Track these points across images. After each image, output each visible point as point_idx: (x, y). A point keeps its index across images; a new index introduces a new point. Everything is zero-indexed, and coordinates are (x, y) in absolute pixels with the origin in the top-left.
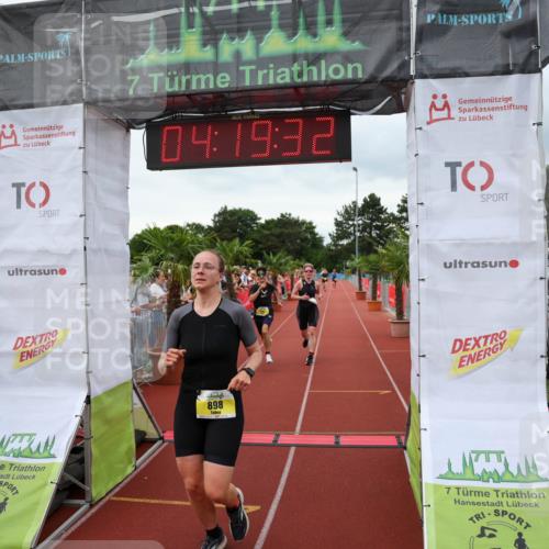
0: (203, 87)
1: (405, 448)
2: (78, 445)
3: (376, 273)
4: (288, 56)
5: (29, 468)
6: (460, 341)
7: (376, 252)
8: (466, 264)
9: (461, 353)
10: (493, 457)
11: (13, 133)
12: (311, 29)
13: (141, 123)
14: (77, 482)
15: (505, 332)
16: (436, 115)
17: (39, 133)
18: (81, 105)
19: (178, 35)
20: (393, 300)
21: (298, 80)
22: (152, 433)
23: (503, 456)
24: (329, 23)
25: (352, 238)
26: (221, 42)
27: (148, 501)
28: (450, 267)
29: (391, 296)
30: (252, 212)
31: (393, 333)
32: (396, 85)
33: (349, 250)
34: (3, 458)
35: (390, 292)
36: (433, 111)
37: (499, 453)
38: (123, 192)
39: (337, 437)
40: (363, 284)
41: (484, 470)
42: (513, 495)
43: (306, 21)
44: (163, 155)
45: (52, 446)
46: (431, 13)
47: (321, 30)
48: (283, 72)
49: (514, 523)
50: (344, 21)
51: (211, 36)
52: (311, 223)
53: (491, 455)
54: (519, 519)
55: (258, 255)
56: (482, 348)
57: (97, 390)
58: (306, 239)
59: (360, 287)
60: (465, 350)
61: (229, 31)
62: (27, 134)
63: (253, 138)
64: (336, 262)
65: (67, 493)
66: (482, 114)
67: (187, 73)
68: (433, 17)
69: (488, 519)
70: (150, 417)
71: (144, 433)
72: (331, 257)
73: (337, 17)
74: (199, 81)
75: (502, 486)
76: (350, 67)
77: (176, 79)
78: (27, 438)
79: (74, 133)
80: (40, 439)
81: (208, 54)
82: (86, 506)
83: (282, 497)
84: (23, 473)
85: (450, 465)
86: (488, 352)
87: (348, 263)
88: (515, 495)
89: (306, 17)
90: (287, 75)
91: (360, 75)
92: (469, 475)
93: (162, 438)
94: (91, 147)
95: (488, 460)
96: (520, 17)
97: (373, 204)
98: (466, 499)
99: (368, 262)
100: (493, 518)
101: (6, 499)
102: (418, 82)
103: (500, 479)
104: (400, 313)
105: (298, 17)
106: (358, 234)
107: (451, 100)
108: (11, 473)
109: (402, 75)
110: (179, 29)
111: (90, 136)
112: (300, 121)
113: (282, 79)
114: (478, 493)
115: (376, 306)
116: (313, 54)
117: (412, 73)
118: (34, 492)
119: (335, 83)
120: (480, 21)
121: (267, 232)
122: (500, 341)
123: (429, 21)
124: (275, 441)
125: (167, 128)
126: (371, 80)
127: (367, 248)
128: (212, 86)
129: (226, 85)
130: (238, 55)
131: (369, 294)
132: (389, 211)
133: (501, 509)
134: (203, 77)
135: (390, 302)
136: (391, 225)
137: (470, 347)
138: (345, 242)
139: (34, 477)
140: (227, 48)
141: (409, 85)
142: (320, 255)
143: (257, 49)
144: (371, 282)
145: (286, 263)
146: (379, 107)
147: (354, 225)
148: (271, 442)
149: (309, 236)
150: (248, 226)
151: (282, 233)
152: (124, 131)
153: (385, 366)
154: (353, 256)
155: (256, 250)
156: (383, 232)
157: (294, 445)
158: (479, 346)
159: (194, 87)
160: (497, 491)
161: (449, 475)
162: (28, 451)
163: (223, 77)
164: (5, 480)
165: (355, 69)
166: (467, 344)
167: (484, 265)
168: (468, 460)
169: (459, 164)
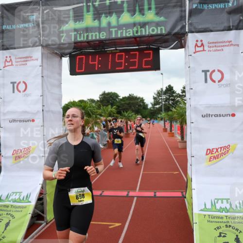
0: (94, 38)
1: (185, 197)
2: (41, 197)
3: (172, 120)
4: (131, 24)
5: (20, 207)
6: (210, 150)
7: (171, 111)
8: (212, 115)
9: (210, 155)
10: (225, 201)
11: (11, 60)
12: (142, 12)
13: (67, 55)
14: (40, 213)
15: (229, 145)
16: (198, 49)
17: (22, 60)
18: (40, 47)
19: (83, 16)
20: (179, 132)
21: (136, 35)
24: (150, 9)
25: (161, 104)
26: (102, 18)
28: (205, 117)
29: (178, 130)
30: (116, 94)
31: (180, 147)
32: (179, 36)
33: (160, 110)
34: (8, 203)
36: (196, 47)
37: (227, 200)
38: (59, 85)
39: (155, 193)
41: (221, 207)
43: (139, 8)
44: (77, 69)
45: (29, 197)
46: (195, 4)
47: (146, 12)
48: (129, 31)
49: (234, 230)
50: (156, 8)
51: (97, 16)
52: (142, 98)
54: (237, 229)
55: (119, 113)
56: (220, 153)
59: (165, 126)
60: (212, 154)
61: (106, 13)
62: (17, 60)
63: (117, 60)
64: (154, 115)
65: (36, 218)
66: (218, 48)
67: (87, 32)
68: (196, 5)
69: (223, 229)
72: (151, 113)
73: (153, 6)
74: (92, 35)
75: (228, 214)
76: (159, 28)
77: (82, 35)
78: (18, 194)
79: (37, 60)
80: (24, 194)
81: (96, 24)
82: (45, 223)
84: (17, 209)
85: (205, 205)
86: (222, 154)
87: (159, 116)
89: (139, 6)
90: (131, 32)
91: (164, 32)
92: (214, 209)
94: (45, 65)
95: (222, 203)
96: (235, 4)
97: (170, 89)
98: (213, 220)
99: (168, 115)
100: (225, 228)
101: (10, 221)
102: (190, 35)
103: (228, 211)
104: (183, 138)
105: (136, 7)
106: (163, 103)
107: (205, 43)
108: (12, 209)
109: (183, 31)
110: (83, 13)
111: (45, 61)
112: (137, 53)
113: (129, 34)
114: (218, 217)
115: (172, 135)
116: (143, 23)
117: (187, 30)
119: (152, 36)
120: (217, 7)
121: (122, 102)
122: (227, 149)
123: (194, 7)
124: (127, 195)
125: (78, 57)
127: (168, 109)
128: (98, 38)
129: (104, 37)
130: (109, 23)
131: (169, 129)
132: (177, 92)
133: (228, 224)
134: (94, 34)
135: (178, 133)
136: (178, 99)
137: (214, 152)
138: (158, 106)
139: (21, 211)
140: (104, 21)
141: (186, 36)
142: (146, 113)
143: (118, 21)
144: (169, 124)
145: (132, 116)
146: (172, 46)
147: (161, 99)
148: (126, 195)
149: (142, 104)
150: (115, 100)
151: (130, 103)
152: (60, 58)
153: (176, 162)
154: (161, 112)
155: (118, 110)
156: (175, 102)
157: (136, 196)
158: (218, 152)
159: (90, 38)
160: (227, 216)
161: (205, 209)
162: (19, 200)
163: (103, 34)
164: (9, 213)
165: (161, 29)
166: (213, 151)
167: (220, 116)
168: (213, 203)
169: (208, 71)
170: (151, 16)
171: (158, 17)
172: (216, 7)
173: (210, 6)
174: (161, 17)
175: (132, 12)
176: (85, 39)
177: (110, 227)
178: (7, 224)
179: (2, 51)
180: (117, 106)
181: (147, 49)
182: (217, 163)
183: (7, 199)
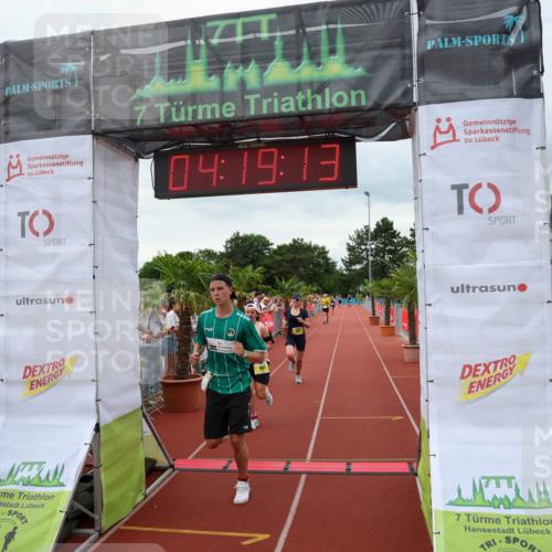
0: (209, 116)
1: (416, 475)
2: (88, 474)
3: (389, 300)
4: (293, 84)
5: (39, 496)
6: (470, 367)
8: (474, 288)
9: (470, 379)
10: (504, 483)
11: (19, 162)
12: (315, 58)
13: (149, 153)
14: (86, 511)
15: (514, 356)
16: (440, 138)
17: (43, 162)
18: (90, 136)
19: (184, 67)
20: (406, 325)
21: (302, 109)
22: (162, 461)
23: (513, 481)
24: (332, 51)
25: (365, 262)
26: (226, 71)
27: (158, 529)
28: (458, 291)
29: (404, 321)
30: (264, 238)
31: (407, 359)
32: (400, 112)
33: (363, 275)
34: (13, 487)
35: (404, 317)
36: (438, 134)
37: (510, 479)
38: (133, 220)
39: (349, 464)
40: (376, 308)
41: (495, 497)
42: (524, 522)
43: (309, 50)
44: (171, 183)
45: (60, 475)
46: (431, 40)
47: (324, 59)
48: (287, 101)
49: (526, 550)
50: (347, 50)
51: (216, 66)
52: (323, 248)
53: (501, 481)
54: (531, 546)
55: (270, 281)
56: (493, 373)
57: (107, 418)
58: (319, 264)
59: (374, 314)
60: (474, 376)
62: (32, 163)
63: (260, 166)
64: (349, 287)
65: (76, 522)
66: (487, 136)
67: (193, 103)
68: (434, 43)
69: (499, 546)
70: (160, 444)
71: (155, 461)
72: (344, 282)
73: (340, 46)
74: (205, 111)
75: (514, 512)
76: (353, 93)
77: (183, 109)
78: (36, 466)
79: (81, 163)
80: (49, 467)
81: (213, 83)
82: (95, 535)
83: (292, 525)
84: (32, 502)
85: (459, 491)
86: (498, 377)
87: (361, 288)
88: (526, 521)
89: (309, 46)
90: (292, 104)
91: (364, 103)
92: (479, 501)
93: (172, 466)
94: (100, 176)
95: (498, 486)
96: (522, 41)
97: (385, 228)
98: (476, 525)
99: (380, 286)
100: (504, 545)
101: (16, 528)
102: (422, 109)
103: (510, 506)
104: (414, 337)
105: (302, 47)
106: (371, 258)
108: (21, 501)
109: (405, 102)
110: (185, 60)
111: (99, 165)
112: (306, 148)
113: (288, 107)
114: (488, 519)
115: (390, 331)
116: (318, 82)
117: (415, 100)
118: (43, 521)
119: (339, 111)
120: (484, 42)
121: (278, 258)
122: (509, 366)
123: (429, 47)
124: (286, 469)
125: (174, 157)
126: (376, 107)
127: (381, 272)
128: (217, 116)
129: (232, 115)
130: (242, 83)
131: (382, 319)
132: (402, 235)
133: (512, 536)
134: (209, 107)
135: (404, 327)
136: (404, 249)
137: (480, 373)
138: (358, 267)
139: (43, 506)
140: (232, 77)
141: (412, 112)
142: (332, 281)
143: (261, 78)
144: (384, 309)
145: (299, 288)
146: (383, 134)
147: (366, 249)
148: (281, 469)
149: (322, 261)
150: (260, 252)
151: (294, 258)
152: (133, 161)
153: (397, 392)
154: (366, 281)
155: (268, 276)
156: (397, 256)
157: (304, 472)
158: (489, 372)
159: (200, 117)
160: (508, 518)
161: (460, 501)
162: (37, 479)
163: (228, 107)
164: (14, 509)
165: (358, 96)
166: (476, 370)
167: (493, 289)
168: (478, 487)
169: (466, 186)
170: (336, 67)
171: (351, 69)
172: (481, 43)
173: (468, 40)
174: (357, 68)
175: (294, 58)
176: (190, 119)
177: (245, 543)
178: (10, 537)
179: (3, 145)
180: (265, 266)
181: (327, 140)
182: (486, 395)
183: (10, 479)
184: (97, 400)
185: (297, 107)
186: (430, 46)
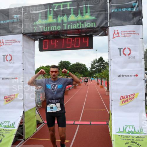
0: (54, 30)
1: (108, 125)
2: (21, 124)
3: (102, 78)
4: (76, 21)
5: (8, 130)
6: (123, 96)
7: (102, 72)
9: (123, 100)
10: (131, 127)
12: (82, 14)
13: (38, 39)
15: (134, 94)
16: (115, 36)
18: (22, 35)
19: (47, 16)
21: (78, 28)
22: (41, 121)
23: (134, 127)
24: (87, 12)
26: (58, 17)
27: (40, 139)
29: (106, 84)
30: (69, 62)
31: (106, 94)
32: (104, 28)
34: (1, 128)
36: (114, 34)
37: (133, 126)
38: (33, 57)
39: (91, 122)
40: (99, 81)
41: (129, 131)
44: (43, 47)
45: (14, 125)
46: (113, 9)
47: (84, 14)
48: (75, 26)
49: (137, 145)
50: (90, 12)
52: (85, 65)
56: (129, 98)
57: (26, 110)
58: (84, 69)
60: (124, 99)
62: (6, 42)
63: (67, 43)
64: (91, 75)
65: (18, 137)
66: (128, 35)
67: (49, 26)
70: (40, 117)
71: (39, 121)
75: (134, 135)
77: (47, 28)
78: (7, 122)
79: (20, 42)
80: (11, 123)
81: (55, 21)
82: (24, 140)
83: (75, 138)
84: (6, 132)
85: (119, 129)
87: (95, 75)
89: (80, 11)
91: (95, 26)
92: (125, 132)
93: (44, 122)
94: (25, 45)
95: (130, 128)
97: (101, 59)
98: (124, 138)
99: (100, 75)
100: (131, 143)
101: (2, 139)
102: (110, 28)
103: (133, 133)
104: (108, 89)
105: (78, 11)
106: (97, 67)
108: (3, 132)
109: (106, 26)
110: (47, 14)
111: (25, 43)
112: (79, 38)
113: (74, 27)
114: (127, 137)
115: (102, 87)
117: (108, 25)
118: (9, 137)
119: (88, 28)
120: (127, 10)
121: (73, 67)
122: (133, 96)
125: (44, 40)
126: (98, 27)
127: (100, 71)
128: (56, 29)
129: (60, 29)
131: (100, 83)
132: (105, 61)
133: (133, 141)
134: (54, 27)
135: (106, 86)
136: (106, 65)
138: (94, 70)
139: (9, 133)
140: (60, 19)
141: (108, 28)
142: (87, 73)
143: (68, 19)
144: (101, 80)
146: (100, 34)
147: (96, 65)
148: (73, 123)
149: (84, 68)
150: (68, 65)
151: (77, 67)
152: (34, 41)
154: (96, 73)
156: (104, 67)
157: (79, 124)
158: (128, 98)
159: (51, 30)
160: (132, 136)
161: (120, 132)
162: (8, 126)
163: (59, 27)
164: (2, 134)
165: (93, 24)
167: (129, 76)
168: (124, 128)
169: (122, 48)
170: (87, 17)
171: (92, 17)
172: (126, 10)
174: (93, 17)
175: (76, 14)
176: (48, 30)
181: (85, 36)
182: (127, 104)
183: (1, 126)
184: (24, 105)
185: (77, 27)
186: (112, 11)
